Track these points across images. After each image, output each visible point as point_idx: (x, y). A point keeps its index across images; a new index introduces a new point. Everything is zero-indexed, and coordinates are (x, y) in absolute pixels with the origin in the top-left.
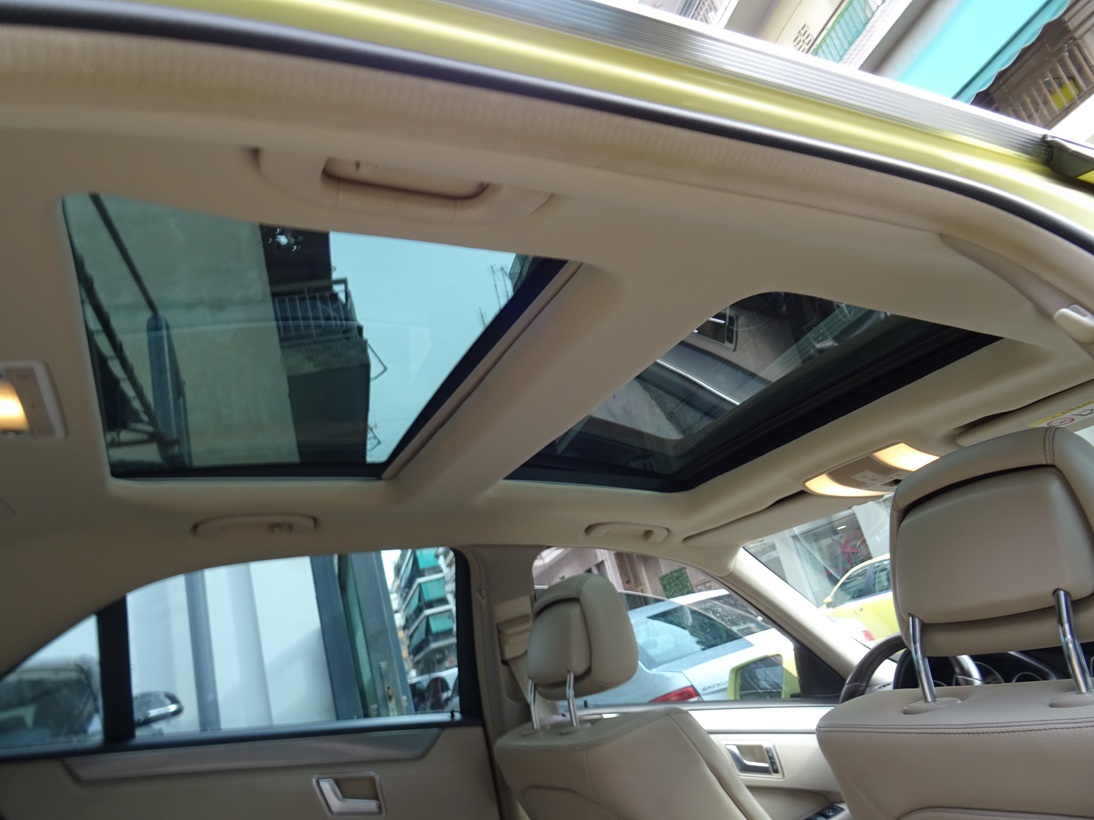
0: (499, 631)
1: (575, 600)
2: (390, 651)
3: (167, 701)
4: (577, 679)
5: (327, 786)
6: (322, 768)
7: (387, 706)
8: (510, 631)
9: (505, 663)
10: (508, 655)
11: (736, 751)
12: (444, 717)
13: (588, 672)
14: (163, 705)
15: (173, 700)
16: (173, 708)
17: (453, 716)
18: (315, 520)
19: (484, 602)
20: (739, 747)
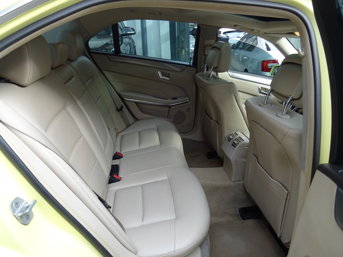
0: (204, 47)
1: (219, 49)
2: (185, 36)
3: (132, 30)
4: (214, 68)
5: (159, 73)
6: (159, 69)
7: (182, 50)
8: (207, 48)
9: (205, 55)
10: (205, 54)
11: (260, 88)
12: (188, 64)
13: (217, 67)
14: (130, 31)
15: (134, 30)
16: (133, 32)
17: (190, 64)
18: (160, 13)
19: (202, 39)
20: (261, 87)
